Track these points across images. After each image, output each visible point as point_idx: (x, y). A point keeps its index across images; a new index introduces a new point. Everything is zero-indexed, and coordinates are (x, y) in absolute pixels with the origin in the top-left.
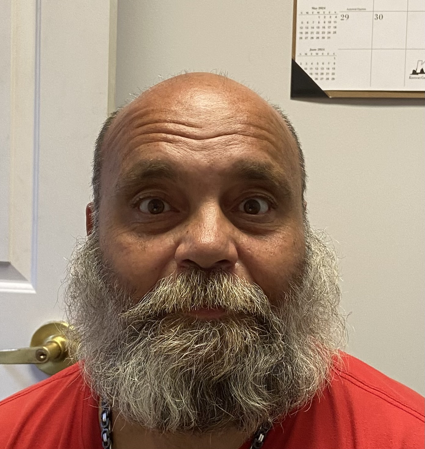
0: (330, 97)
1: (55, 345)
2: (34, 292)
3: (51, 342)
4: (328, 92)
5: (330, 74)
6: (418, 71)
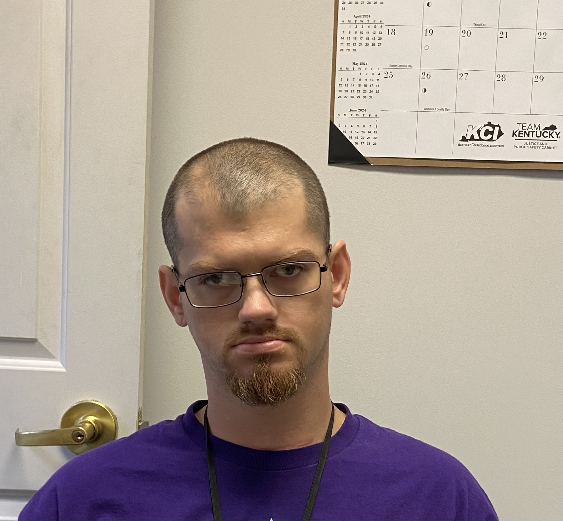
0: (372, 164)
2: (63, 370)
3: (85, 422)
4: (369, 158)
5: (372, 138)
6: (468, 137)
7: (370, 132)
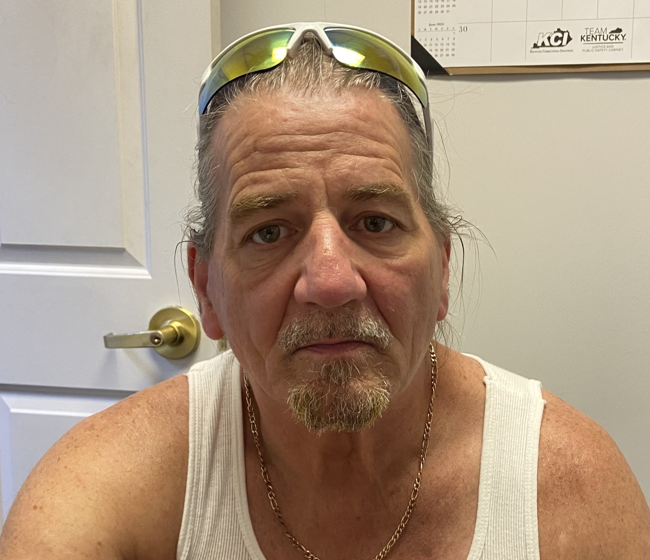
0: (451, 74)
1: (171, 329)
2: (150, 277)
3: (168, 327)
4: (448, 69)
5: (450, 49)
6: (539, 44)
7: (448, 44)
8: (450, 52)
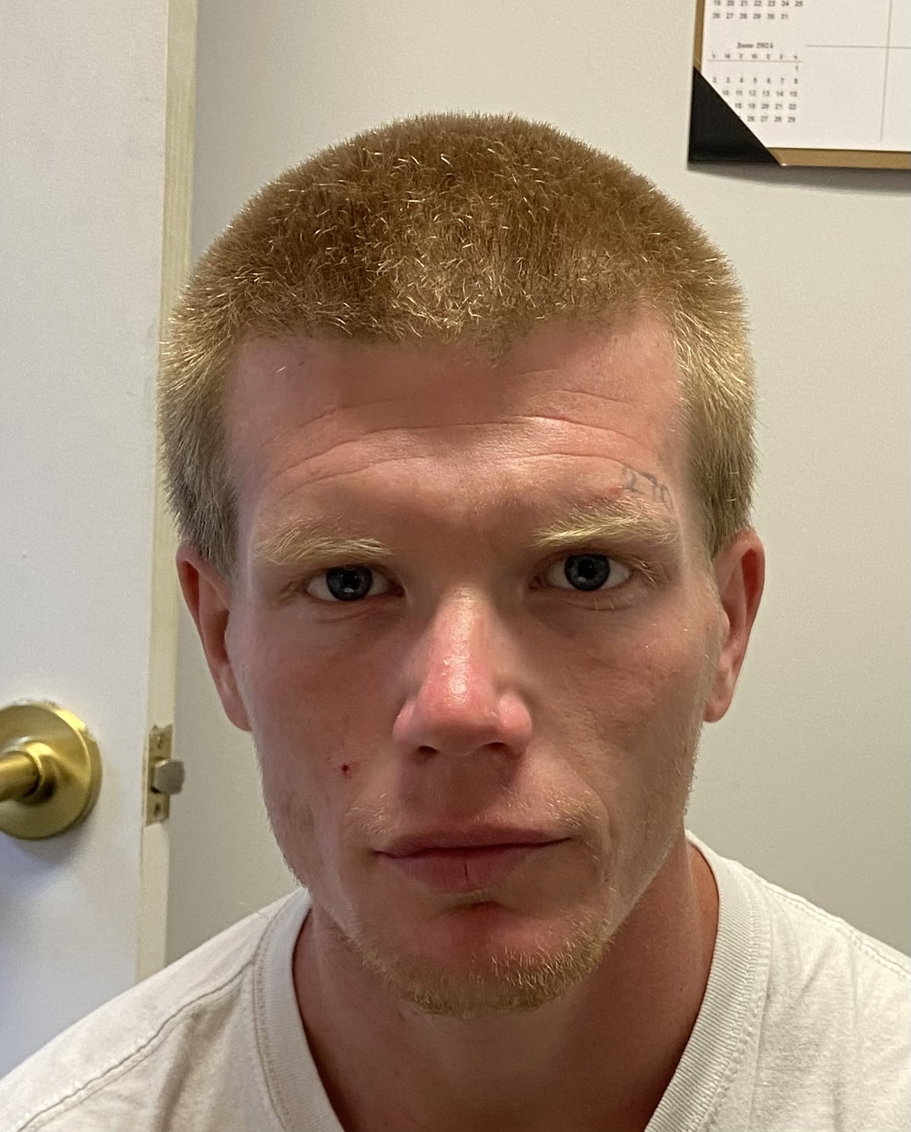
0: (784, 165)
4: (779, 152)
5: (786, 106)
7: (782, 95)
8: (785, 113)
